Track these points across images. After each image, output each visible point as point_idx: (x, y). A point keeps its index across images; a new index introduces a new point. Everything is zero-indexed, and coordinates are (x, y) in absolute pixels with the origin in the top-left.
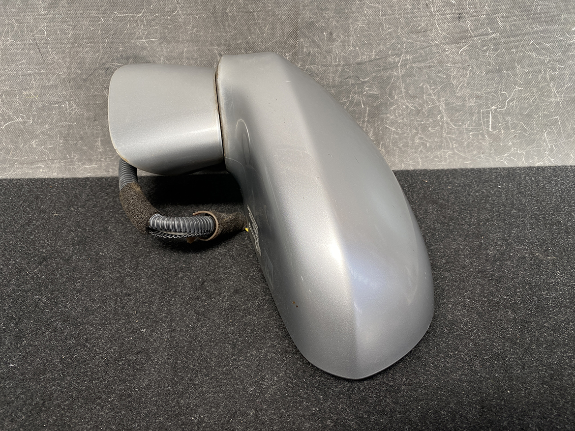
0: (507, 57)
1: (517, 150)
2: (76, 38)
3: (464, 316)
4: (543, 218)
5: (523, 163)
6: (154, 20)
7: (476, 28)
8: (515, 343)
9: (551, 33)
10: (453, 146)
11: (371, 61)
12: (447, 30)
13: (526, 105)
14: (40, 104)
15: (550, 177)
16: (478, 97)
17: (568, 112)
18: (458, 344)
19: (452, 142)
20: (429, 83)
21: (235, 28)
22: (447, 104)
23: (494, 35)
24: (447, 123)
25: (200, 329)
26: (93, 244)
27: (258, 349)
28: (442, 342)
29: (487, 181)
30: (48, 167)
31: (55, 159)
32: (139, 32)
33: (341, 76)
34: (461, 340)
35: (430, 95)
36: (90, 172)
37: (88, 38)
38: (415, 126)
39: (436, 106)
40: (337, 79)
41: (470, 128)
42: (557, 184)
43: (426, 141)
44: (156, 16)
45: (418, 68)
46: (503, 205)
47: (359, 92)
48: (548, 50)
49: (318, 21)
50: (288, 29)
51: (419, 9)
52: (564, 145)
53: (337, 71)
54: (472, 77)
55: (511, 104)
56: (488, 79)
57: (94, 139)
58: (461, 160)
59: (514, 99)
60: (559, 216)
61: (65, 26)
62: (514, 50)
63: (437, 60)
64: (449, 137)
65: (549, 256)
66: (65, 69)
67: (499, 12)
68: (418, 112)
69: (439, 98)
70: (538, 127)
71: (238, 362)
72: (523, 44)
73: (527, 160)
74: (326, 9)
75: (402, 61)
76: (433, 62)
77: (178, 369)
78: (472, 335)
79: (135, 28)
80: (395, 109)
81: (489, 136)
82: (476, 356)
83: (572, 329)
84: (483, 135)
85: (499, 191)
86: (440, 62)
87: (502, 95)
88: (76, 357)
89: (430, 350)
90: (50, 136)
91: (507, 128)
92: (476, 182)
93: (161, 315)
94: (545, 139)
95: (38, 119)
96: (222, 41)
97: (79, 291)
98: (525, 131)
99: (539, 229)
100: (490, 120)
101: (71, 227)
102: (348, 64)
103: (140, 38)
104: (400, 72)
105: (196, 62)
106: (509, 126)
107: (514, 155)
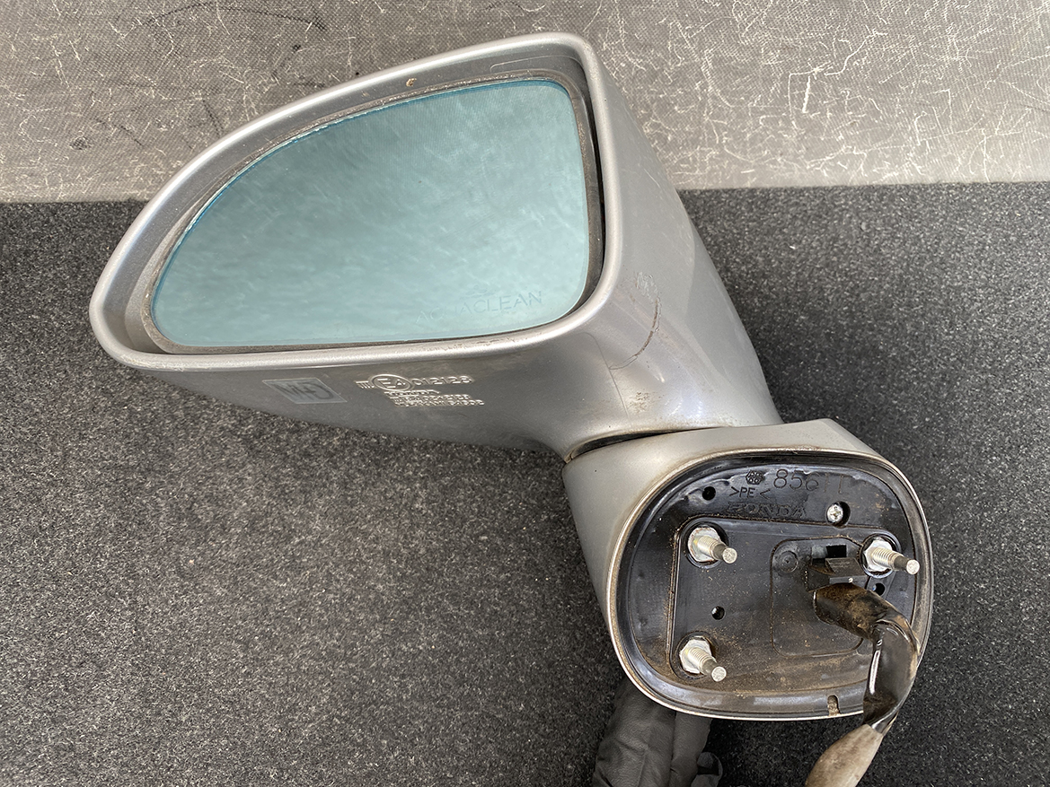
1: (852, 150)
5: (858, 176)
10: (721, 140)
13: (887, 67)
16: (786, 48)
17: (972, 81)
19: (719, 134)
20: (680, 17)
22: (718, 61)
24: (714, 98)
29: (772, 231)
35: (681, 41)
38: (645, 102)
39: (693, 64)
41: (762, 108)
43: (667, 131)
52: (948, 142)
54: (779, 7)
55: (856, 63)
56: (814, 13)
58: (734, 167)
59: (863, 55)
64: (716, 125)
68: (653, 75)
69: (701, 47)
70: (903, 108)
73: (868, 167)
81: (798, 123)
84: (787, 121)
85: (788, 261)
87: (839, 45)
91: (839, 108)
92: (750, 231)
94: (912, 130)
98: (877, 114)
100: (807, 94)
106: (844, 105)
107: (843, 159)
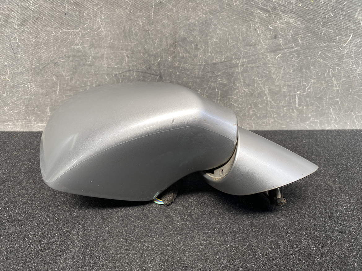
0: (305, 62)
1: (314, 120)
2: (37, 44)
3: (282, 222)
4: (332, 161)
5: (318, 127)
6: (86, 34)
7: (286, 44)
8: (316, 240)
9: (331, 47)
10: (274, 116)
11: (221, 62)
12: (268, 44)
13: (319, 92)
14: (12, 84)
15: (336, 136)
16: (289, 86)
17: (344, 96)
18: (277, 240)
19: (273, 114)
20: (258, 76)
21: (137, 40)
22: (270, 90)
23: (297, 48)
24: (270, 102)
25: (104, 229)
26: (38, 173)
27: (142, 243)
28: (267, 239)
29: (296, 138)
30: (14, 124)
31: (19, 120)
32: (77, 41)
33: (203, 71)
34: (280, 237)
35: (259, 84)
36: (41, 128)
37: (44, 44)
38: (250, 103)
39: (263, 91)
40: (200, 73)
41: (285, 105)
42: (340, 140)
43: (257, 113)
44: (88, 32)
45: (251, 67)
46: (307, 152)
47: (214, 82)
48: (330, 58)
49: (189, 37)
50: (170, 42)
51: (251, 32)
52: (343, 117)
53: (201, 68)
54: (284, 73)
55: (309, 90)
56: (294, 75)
57: (45, 107)
58: (279, 125)
59: (311, 88)
60: (342, 159)
61: (30, 36)
62: (309, 58)
63: (263, 62)
64: (272, 111)
65: (336, 184)
66: (29, 63)
67: (299, 35)
68: (252, 94)
69: (264, 86)
70: (326, 105)
71: (128, 251)
72: (315, 54)
73: (321, 126)
74: (194, 30)
75: (241, 63)
76: (260, 64)
77: (86, 255)
78: (287, 235)
79: (74, 38)
80: (237, 93)
81: (296, 110)
82: (290, 249)
83: (353, 231)
84: (293, 110)
85: (304, 144)
86: (265, 64)
87: (303, 85)
88: (17, 247)
89: (259, 244)
90: (17, 105)
91: (307, 105)
92: (289, 138)
93: (78, 219)
94: (331, 113)
95: (10, 94)
96: (129, 48)
97: (24, 203)
98: (319, 107)
99: (329, 168)
100: (297, 101)
101: (25, 162)
102: (207, 64)
103: (77, 45)
104: (240, 69)
105: (112, 61)
106: (308, 104)
107: (313, 122)
